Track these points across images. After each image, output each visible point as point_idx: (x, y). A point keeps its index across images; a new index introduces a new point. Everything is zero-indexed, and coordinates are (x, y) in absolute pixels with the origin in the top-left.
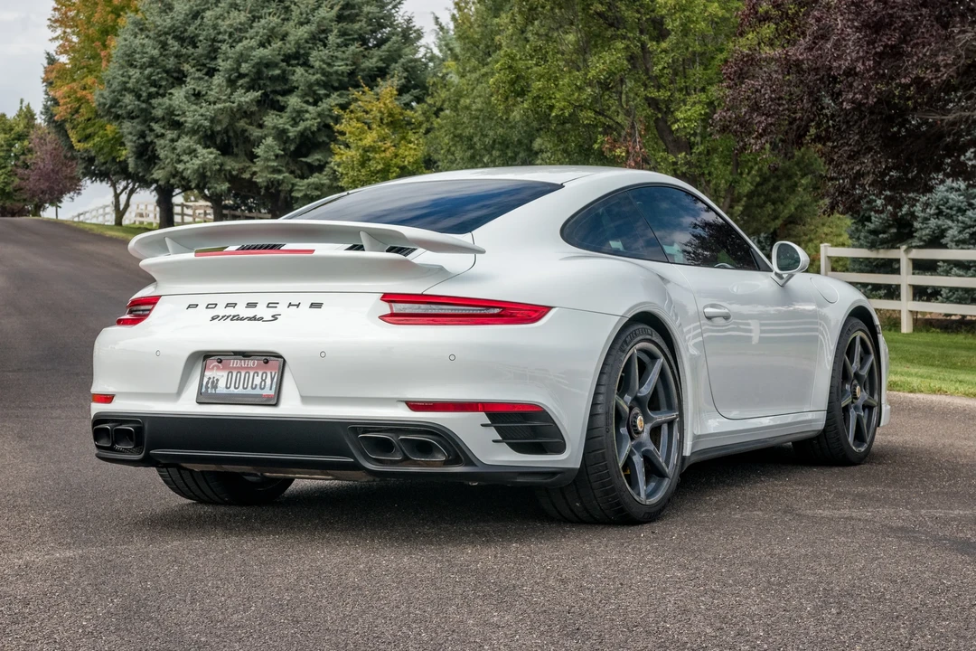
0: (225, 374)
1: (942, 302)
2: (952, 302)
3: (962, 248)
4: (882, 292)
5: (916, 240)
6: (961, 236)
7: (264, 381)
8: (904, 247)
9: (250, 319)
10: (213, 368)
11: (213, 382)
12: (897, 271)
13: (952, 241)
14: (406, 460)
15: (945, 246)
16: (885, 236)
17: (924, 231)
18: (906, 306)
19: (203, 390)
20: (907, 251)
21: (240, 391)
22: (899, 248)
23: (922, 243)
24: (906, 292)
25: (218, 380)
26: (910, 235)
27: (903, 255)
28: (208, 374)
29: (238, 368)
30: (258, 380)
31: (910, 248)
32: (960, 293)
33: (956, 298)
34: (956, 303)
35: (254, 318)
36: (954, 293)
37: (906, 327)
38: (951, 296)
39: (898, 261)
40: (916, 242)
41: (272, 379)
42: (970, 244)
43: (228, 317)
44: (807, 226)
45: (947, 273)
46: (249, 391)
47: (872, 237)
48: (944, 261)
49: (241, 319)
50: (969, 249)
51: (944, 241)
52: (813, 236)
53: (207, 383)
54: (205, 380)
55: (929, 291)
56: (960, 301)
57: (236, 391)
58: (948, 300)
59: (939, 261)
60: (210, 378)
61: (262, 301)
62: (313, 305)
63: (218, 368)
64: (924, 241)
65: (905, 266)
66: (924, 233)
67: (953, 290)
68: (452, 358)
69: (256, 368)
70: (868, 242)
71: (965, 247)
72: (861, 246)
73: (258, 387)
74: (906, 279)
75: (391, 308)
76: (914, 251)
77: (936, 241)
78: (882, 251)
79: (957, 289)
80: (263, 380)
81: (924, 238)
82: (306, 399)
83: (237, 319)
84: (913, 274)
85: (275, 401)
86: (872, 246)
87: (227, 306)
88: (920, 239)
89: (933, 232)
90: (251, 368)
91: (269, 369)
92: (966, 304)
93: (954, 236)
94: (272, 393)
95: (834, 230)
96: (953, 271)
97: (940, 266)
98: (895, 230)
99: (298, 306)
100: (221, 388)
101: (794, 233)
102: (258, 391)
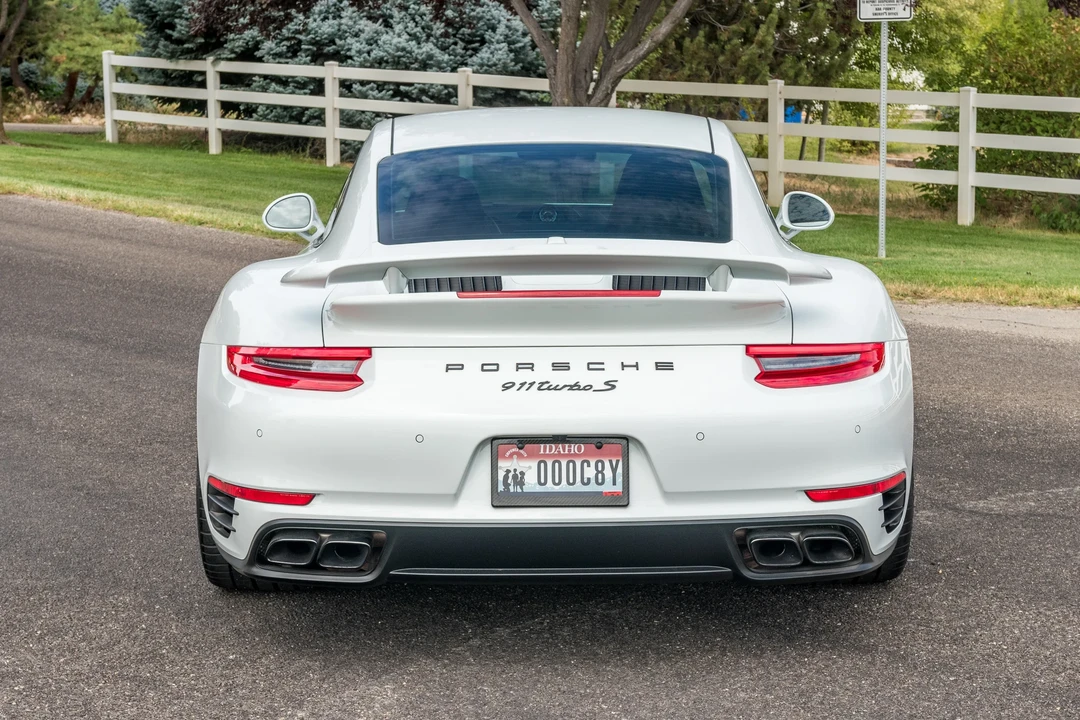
0: (534, 464)
1: (258, 120)
2: (269, 120)
3: (279, 63)
4: (176, 106)
5: (226, 52)
6: (278, 50)
7: (602, 472)
8: (211, 59)
9: (571, 388)
10: (511, 456)
11: (515, 477)
12: (203, 85)
13: (268, 53)
14: (806, 564)
15: (260, 60)
16: (190, 46)
17: (237, 41)
18: (214, 123)
19: (501, 488)
20: (215, 62)
21: (564, 487)
22: (205, 59)
23: (233, 56)
24: (213, 108)
25: (522, 473)
26: (220, 45)
27: (211, 67)
28: (503, 465)
29: (554, 455)
30: (590, 472)
31: (218, 60)
32: (279, 110)
33: (275, 116)
34: (272, 121)
35: (575, 387)
36: (272, 111)
37: (215, 146)
38: (268, 114)
39: (203, 73)
40: (227, 54)
41: (614, 471)
42: (287, 58)
43: (532, 384)
44: (41, 22)
45: (264, 89)
46: (579, 487)
47: (172, 46)
48: (260, 76)
49: (555, 389)
50: (287, 63)
51: (258, 54)
52: (51, 34)
53: (506, 477)
54: (501, 475)
55: (242, 108)
56: (278, 119)
57: (557, 489)
58: (264, 118)
59: (254, 75)
60: (508, 471)
61: (578, 360)
62: (660, 366)
63: (520, 456)
64: (235, 53)
65: (212, 80)
66: (237, 44)
67: (271, 107)
68: (858, 429)
69: (585, 454)
70: (168, 52)
71: (283, 60)
72: (159, 56)
73: (593, 481)
74: (214, 94)
75: (759, 364)
76: (223, 63)
77: (248, 54)
78: (181, 62)
79: (275, 107)
80: (598, 472)
81: (237, 50)
82: (669, 496)
83: (548, 389)
84: (221, 88)
85: (621, 500)
86: (172, 56)
87: (519, 367)
88: (232, 51)
89: (247, 44)
90: (575, 455)
91: (605, 455)
92: (283, 122)
93: (272, 49)
94: (619, 488)
95: (73, 27)
96: (272, 88)
97: (255, 81)
98: (203, 40)
99: (636, 366)
100: (531, 483)
101: (28, 30)
102: (593, 488)
